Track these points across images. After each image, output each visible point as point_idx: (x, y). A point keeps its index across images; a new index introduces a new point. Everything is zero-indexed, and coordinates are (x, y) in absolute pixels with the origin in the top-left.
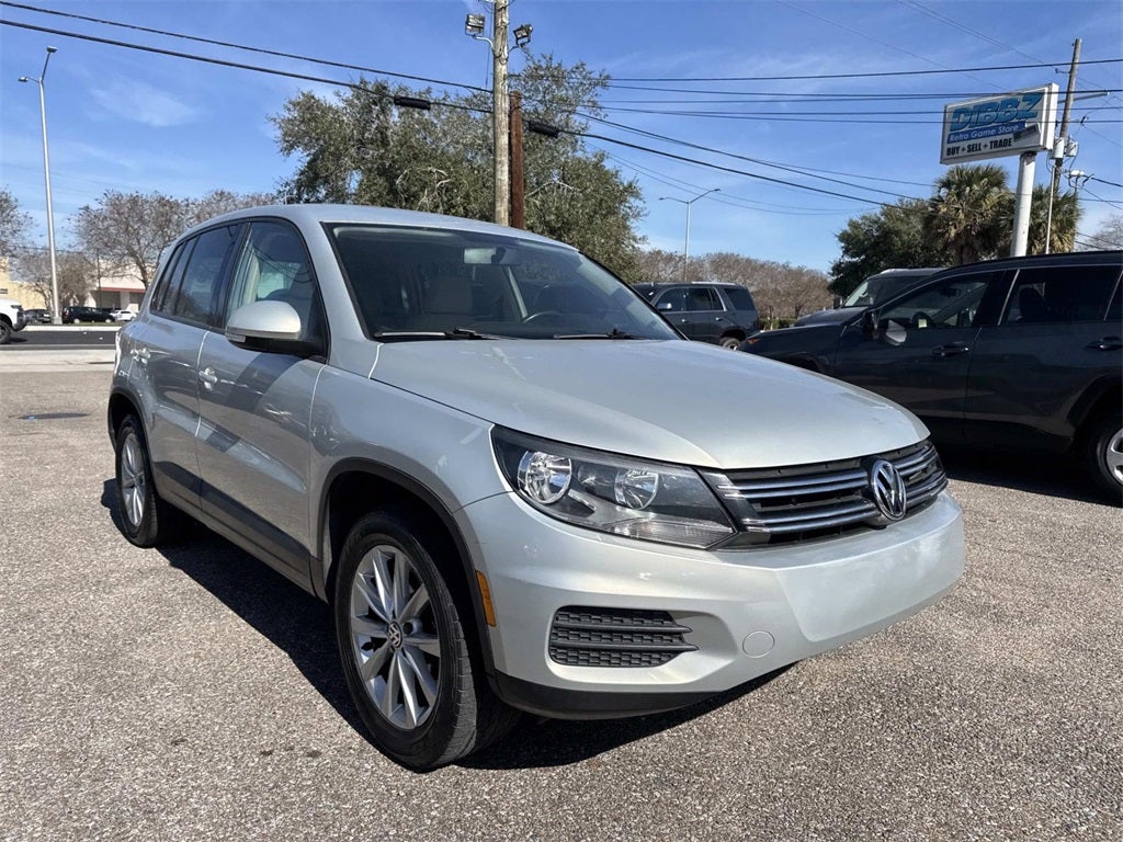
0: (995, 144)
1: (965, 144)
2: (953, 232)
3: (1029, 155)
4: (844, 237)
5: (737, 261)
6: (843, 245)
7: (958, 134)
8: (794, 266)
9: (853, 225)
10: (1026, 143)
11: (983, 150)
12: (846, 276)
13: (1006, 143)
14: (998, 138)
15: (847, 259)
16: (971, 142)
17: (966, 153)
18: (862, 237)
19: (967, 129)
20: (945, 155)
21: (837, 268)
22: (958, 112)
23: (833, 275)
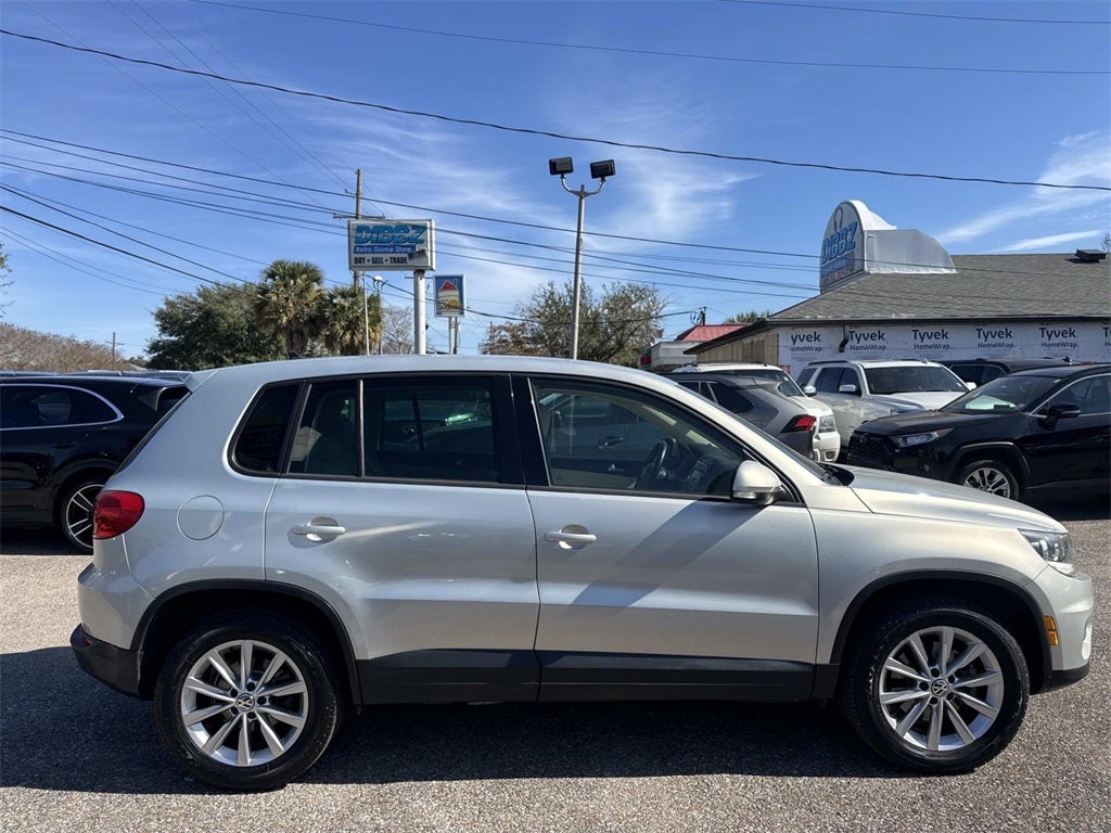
0: (394, 260)
1: (369, 256)
2: (285, 319)
3: (420, 272)
4: (160, 316)
5: (13, 331)
6: (158, 323)
7: (362, 247)
8: (81, 339)
9: (168, 303)
10: (416, 262)
11: (385, 263)
12: (166, 354)
13: (403, 260)
14: (396, 256)
15: (165, 337)
16: (376, 255)
17: (370, 264)
18: (181, 317)
19: (369, 243)
20: (353, 263)
21: (154, 347)
22: (360, 229)
23: (150, 352)
